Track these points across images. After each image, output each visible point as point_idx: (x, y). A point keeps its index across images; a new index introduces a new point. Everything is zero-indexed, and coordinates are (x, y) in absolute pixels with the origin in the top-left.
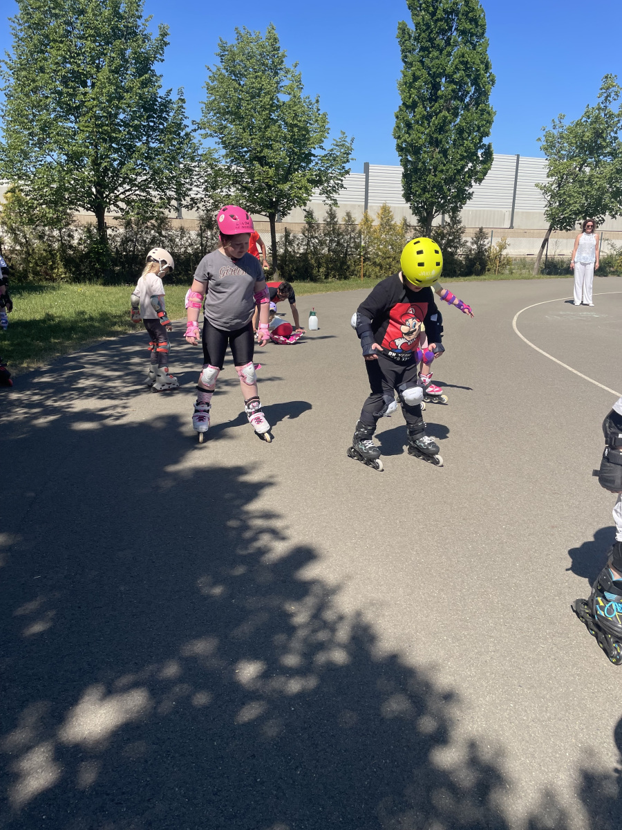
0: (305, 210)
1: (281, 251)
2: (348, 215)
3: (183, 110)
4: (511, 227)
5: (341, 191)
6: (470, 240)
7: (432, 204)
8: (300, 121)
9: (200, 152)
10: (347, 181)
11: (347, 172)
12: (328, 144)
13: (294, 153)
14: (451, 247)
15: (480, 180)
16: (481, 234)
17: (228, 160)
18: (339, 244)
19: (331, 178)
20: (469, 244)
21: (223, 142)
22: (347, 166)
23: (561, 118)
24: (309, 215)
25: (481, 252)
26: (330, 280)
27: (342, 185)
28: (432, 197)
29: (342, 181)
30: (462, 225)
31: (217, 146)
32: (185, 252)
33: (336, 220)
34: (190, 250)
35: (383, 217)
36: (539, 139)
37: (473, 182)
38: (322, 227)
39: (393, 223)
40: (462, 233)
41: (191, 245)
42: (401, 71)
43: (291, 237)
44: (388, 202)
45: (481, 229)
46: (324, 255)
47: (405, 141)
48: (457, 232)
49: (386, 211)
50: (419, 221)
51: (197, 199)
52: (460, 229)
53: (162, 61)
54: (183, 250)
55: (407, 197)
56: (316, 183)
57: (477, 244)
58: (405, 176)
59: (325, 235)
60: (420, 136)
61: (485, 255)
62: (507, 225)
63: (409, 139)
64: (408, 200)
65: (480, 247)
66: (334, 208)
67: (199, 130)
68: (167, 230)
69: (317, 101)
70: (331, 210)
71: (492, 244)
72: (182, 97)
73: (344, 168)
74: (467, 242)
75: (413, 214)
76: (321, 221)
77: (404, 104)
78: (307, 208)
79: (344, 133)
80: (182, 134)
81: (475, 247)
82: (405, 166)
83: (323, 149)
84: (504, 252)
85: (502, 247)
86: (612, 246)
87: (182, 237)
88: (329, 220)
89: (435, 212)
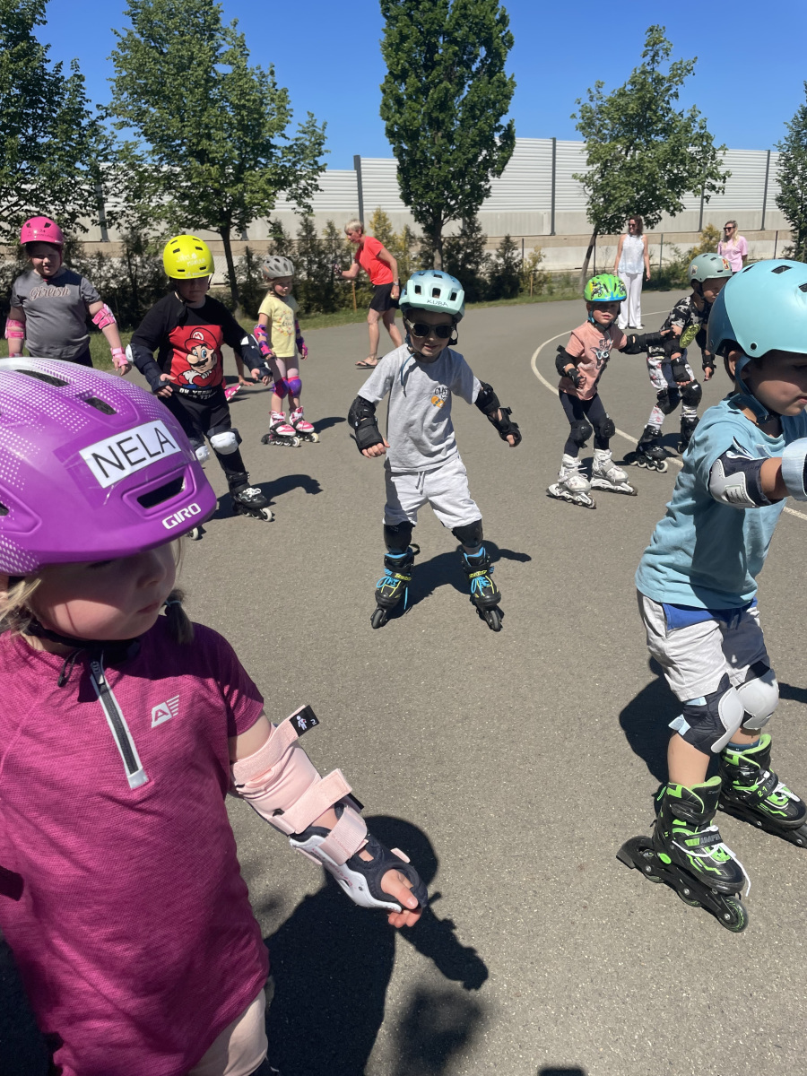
0: (269, 222)
1: (242, 279)
2: (330, 225)
3: (82, 90)
4: (553, 233)
5: (316, 194)
6: (494, 252)
7: (439, 207)
8: (248, 100)
9: (115, 148)
10: (322, 179)
11: (322, 169)
12: (292, 131)
13: (247, 145)
14: (470, 263)
15: (498, 173)
16: (508, 244)
17: (156, 158)
18: (321, 266)
19: (302, 177)
20: (493, 258)
21: (145, 133)
22: (321, 160)
23: (600, 85)
24: (276, 229)
25: (509, 266)
26: (313, 314)
27: (317, 185)
28: (438, 197)
29: (316, 180)
30: (482, 233)
31: (136, 139)
32: (107, 286)
33: (314, 233)
34: (113, 285)
35: (377, 226)
36: (573, 116)
37: (489, 175)
38: (295, 245)
39: (391, 234)
40: (484, 243)
41: (114, 276)
42: (383, 30)
43: (254, 259)
44: (382, 207)
45: (508, 238)
46: (302, 281)
47: (396, 123)
48: (477, 242)
49: (381, 218)
50: (425, 230)
51: (117, 213)
52: (480, 238)
53: (45, 22)
54: (103, 284)
55: (406, 198)
56: (281, 183)
57: (503, 257)
58: (401, 170)
59: (301, 254)
60: (416, 115)
61: (515, 272)
62: (547, 231)
63: (401, 120)
64: (408, 202)
65: (508, 261)
66: (310, 218)
67: (108, 118)
68: (78, 257)
69: (272, 73)
70: (306, 220)
71: (524, 255)
72: (77, 73)
73: (316, 162)
74: (490, 255)
75: (416, 221)
76: (294, 237)
77: (391, 73)
78: (272, 219)
79: (313, 116)
80: (84, 122)
81: (501, 261)
82: (399, 156)
83: (286, 138)
84: (539, 266)
85: (536, 260)
86: (676, 251)
87: (100, 266)
88: (304, 234)
89: (445, 217)
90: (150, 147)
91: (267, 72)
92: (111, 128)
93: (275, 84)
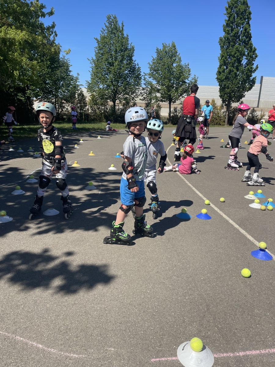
1: (172, 115)
3: (140, 70)
12: (190, 79)
15: (248, 91)
37: (245, 91)
39: (216, 105)
42: (220, 53)
44: (214, 99)
45: (254, 109)
50: (226, 105)
64: (221, 98)
65: (253, 115)
82: (220, 86)
89: (232, 102)
90: (156, 82)
91: (187, 65)
92: (148, 78)
93: (188, 68)
